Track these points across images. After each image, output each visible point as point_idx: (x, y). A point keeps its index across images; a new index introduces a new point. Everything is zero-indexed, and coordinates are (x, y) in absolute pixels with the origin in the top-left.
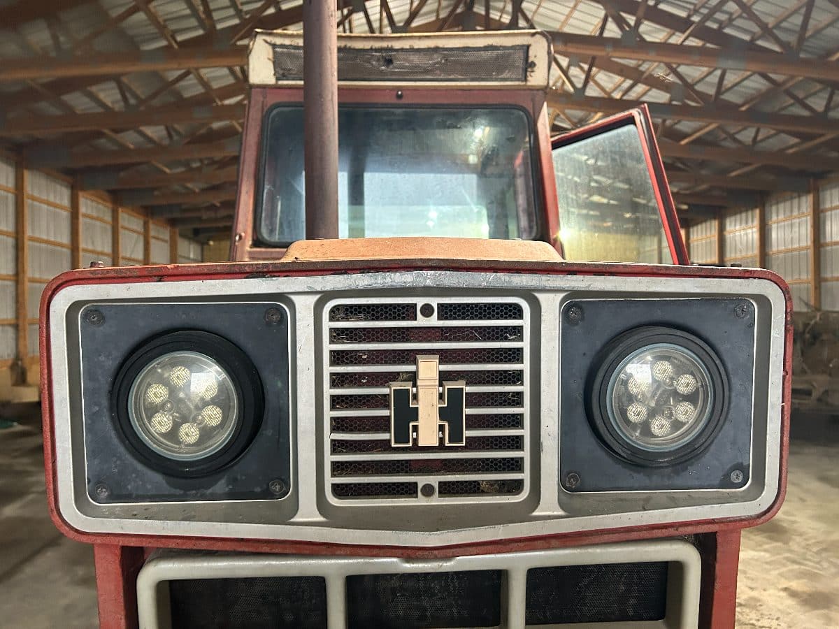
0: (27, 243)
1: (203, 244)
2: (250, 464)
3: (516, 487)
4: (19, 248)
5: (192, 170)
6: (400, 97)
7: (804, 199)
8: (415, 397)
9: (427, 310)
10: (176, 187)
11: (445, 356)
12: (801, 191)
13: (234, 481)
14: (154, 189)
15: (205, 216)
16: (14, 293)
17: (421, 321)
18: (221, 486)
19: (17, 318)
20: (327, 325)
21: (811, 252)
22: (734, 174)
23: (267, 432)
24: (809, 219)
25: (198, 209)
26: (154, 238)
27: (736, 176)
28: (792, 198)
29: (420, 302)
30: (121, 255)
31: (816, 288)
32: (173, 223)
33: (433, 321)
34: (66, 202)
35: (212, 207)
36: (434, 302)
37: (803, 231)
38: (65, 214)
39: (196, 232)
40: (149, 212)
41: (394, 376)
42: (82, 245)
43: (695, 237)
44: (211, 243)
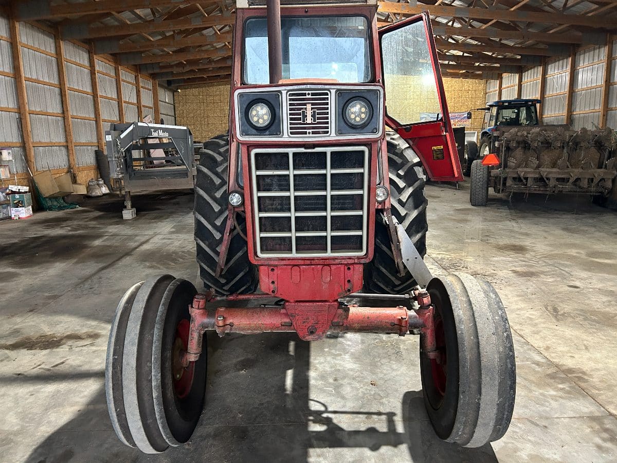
0: (68, 92)
1: (174, 91)
2: (273, 128)
3: (327, 132)
4: (62, 94)
5: (166, 37)
6: (306, 12)
7: (602, 49)
8: (306, 113)
9: (309, 94)
10: (156, 51)
11: (313, 104)
12: (600, 44)
13: (270, 131)
14: (142, 52)
15: (175, 70)
16: (63, 126)
17: (307, 97)
18: (267, 133)
19: (67, 142)
20: (288, 97)
21: (603, 89)
22: (551, 32)
23: (277, 121)
24: (605, 65)
25: (172, 66)
26: (142, 87)
27: (553, 33)
28: (594, 49)
29: (307, 92)
30: (123, 99)
31: (604, 115)
32: (153, 76)
33: (310, 96)
34: (86, 63)
35: (180, 64)
36: (310, 92)
37: (600, 74)
38: (87, 71)
39: (169, 83)
40: (138, 69)
41: (302, 108)
42: (99, 93)
43: (526, 80)
44: (179, 91)
